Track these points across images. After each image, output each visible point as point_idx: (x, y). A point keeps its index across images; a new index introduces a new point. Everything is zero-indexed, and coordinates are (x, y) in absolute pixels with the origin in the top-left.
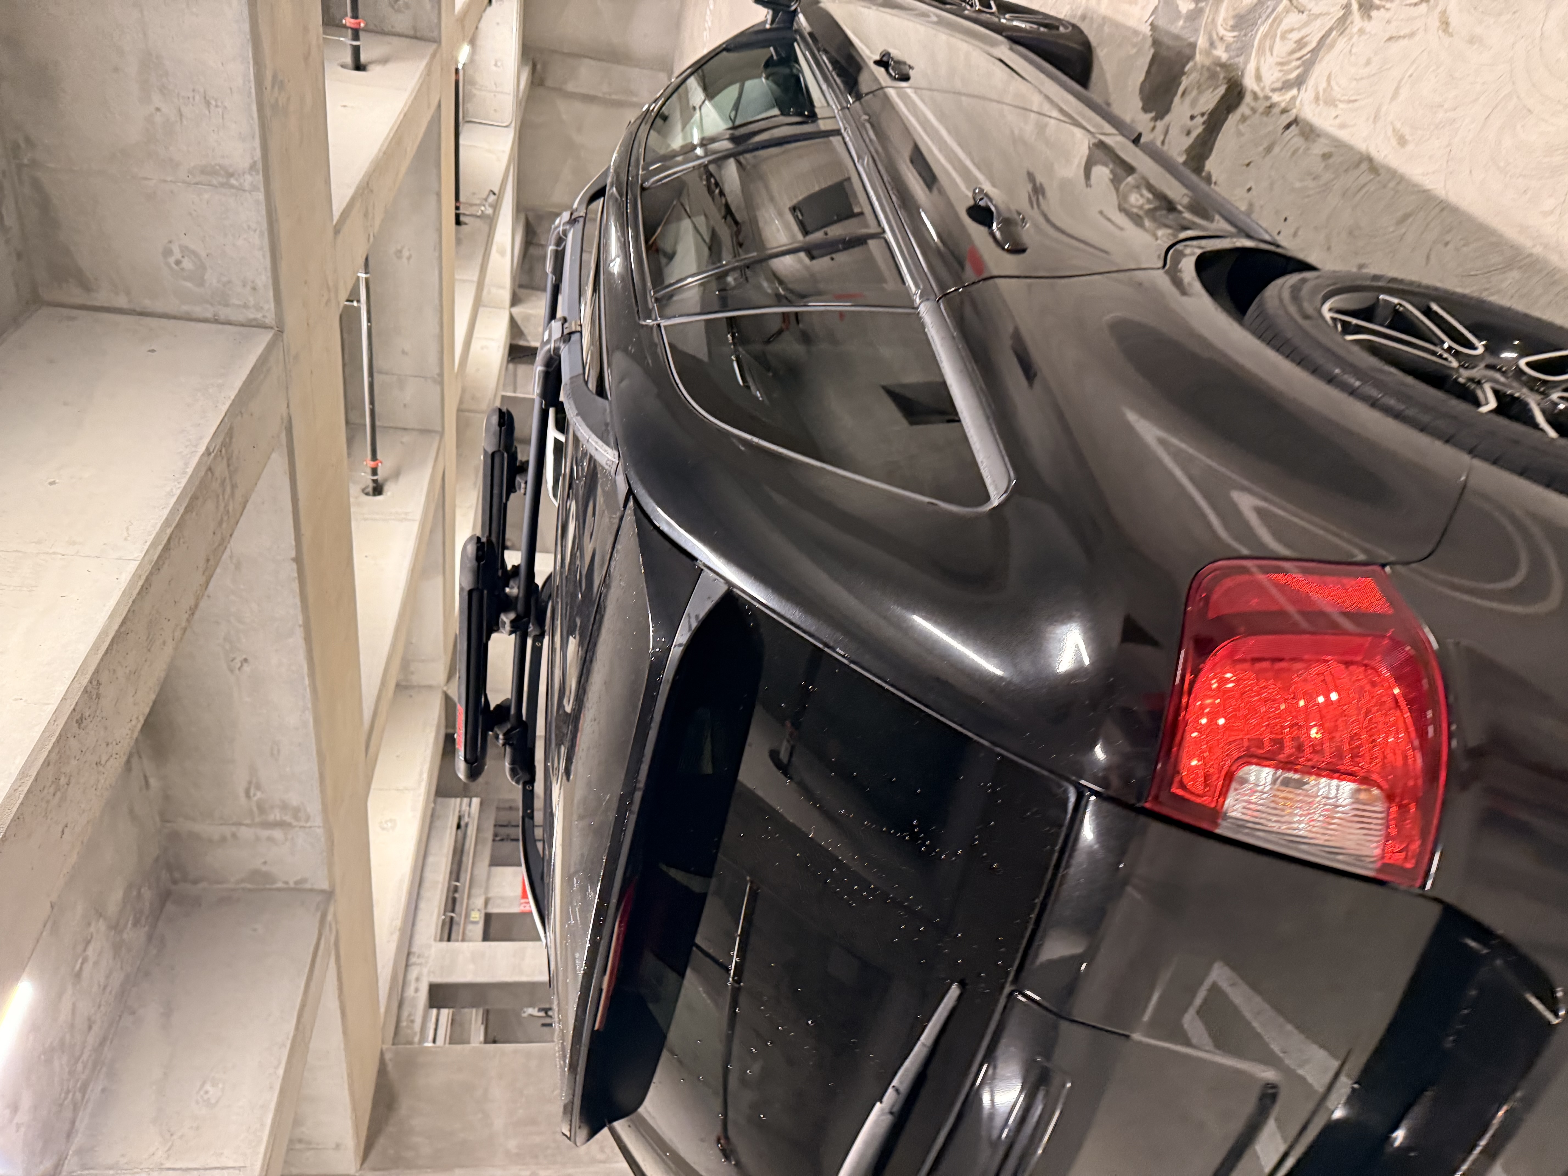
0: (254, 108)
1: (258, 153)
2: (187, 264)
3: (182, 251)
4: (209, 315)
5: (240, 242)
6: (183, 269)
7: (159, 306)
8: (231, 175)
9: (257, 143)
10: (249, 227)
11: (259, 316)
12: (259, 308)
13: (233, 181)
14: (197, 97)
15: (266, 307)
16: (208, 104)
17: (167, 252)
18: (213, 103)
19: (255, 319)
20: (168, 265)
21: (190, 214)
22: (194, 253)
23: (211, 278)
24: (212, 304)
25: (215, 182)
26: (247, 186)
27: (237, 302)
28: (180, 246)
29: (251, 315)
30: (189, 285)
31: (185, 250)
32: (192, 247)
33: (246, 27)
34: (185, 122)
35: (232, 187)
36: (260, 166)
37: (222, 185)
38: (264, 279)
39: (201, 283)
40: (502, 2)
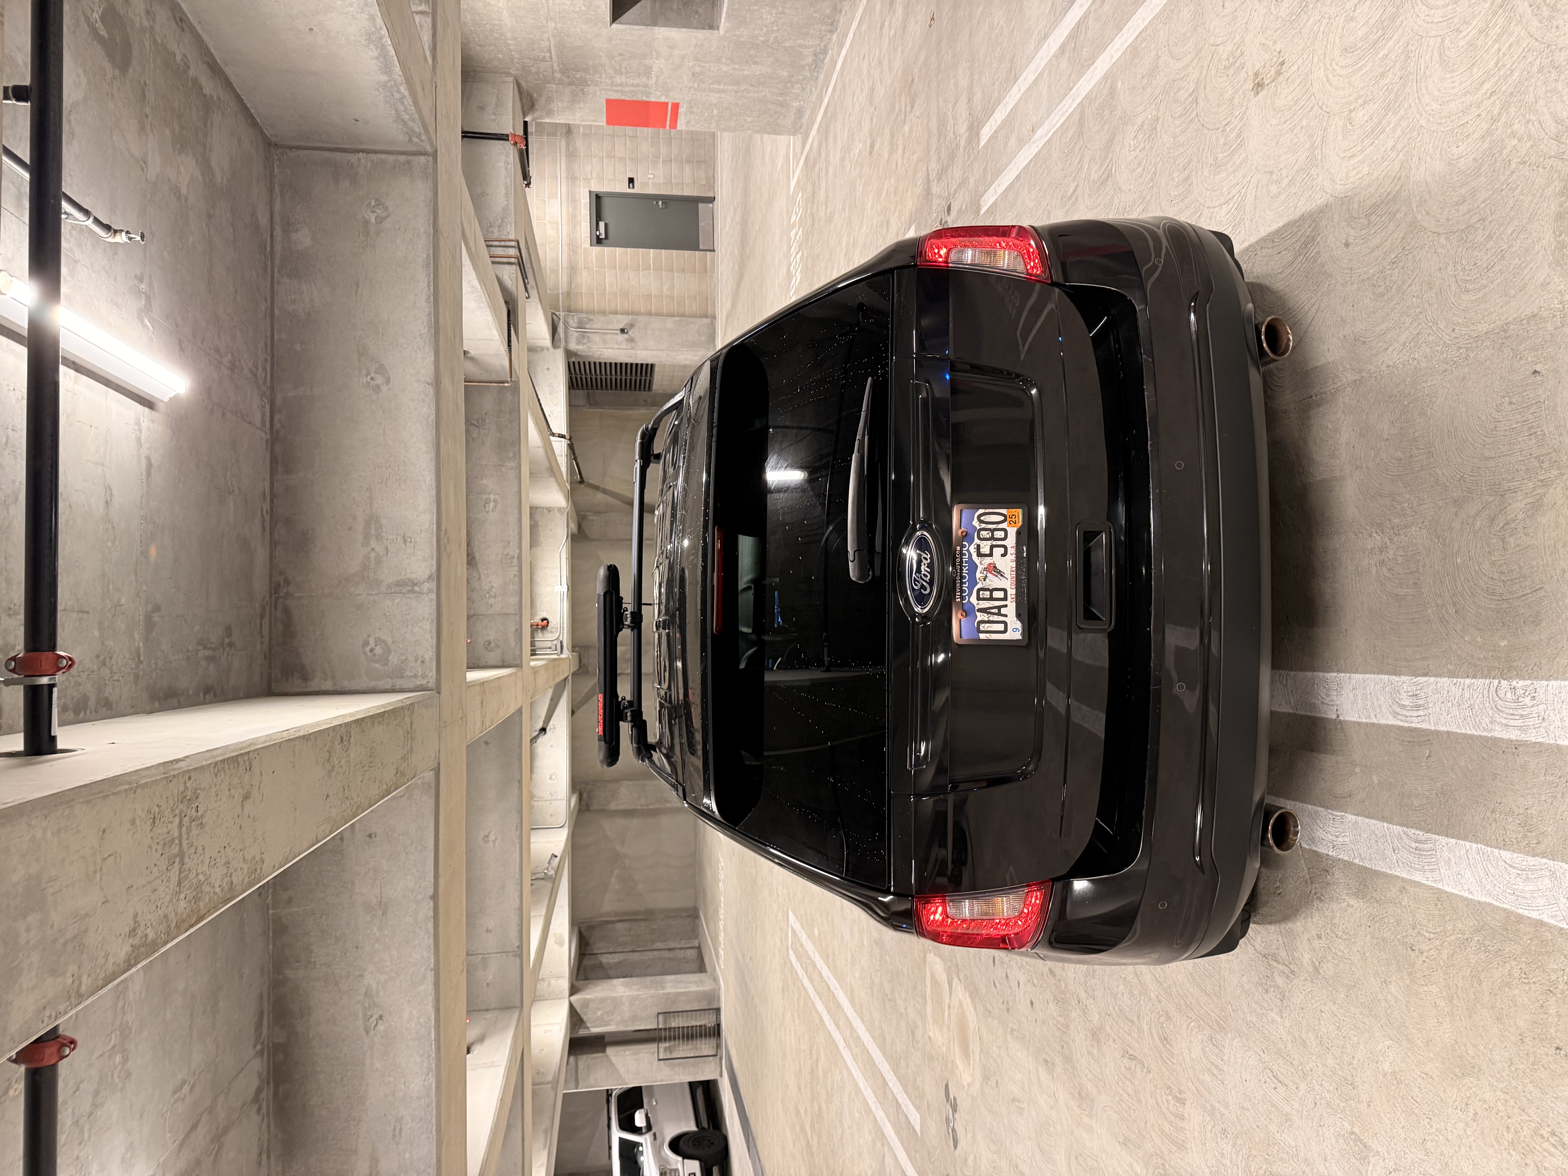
0: (435, 539)
1: (435, 567)
2: (378, 651)
3: (376, 642)
4: (389, 687)
5: (416, 630)
6: (374, 655)
7: (354, 685)
8: (416, 584)
9: (434, 562)
10: (424, 618)
11: (424, 682)
12: (424, 676)
13: (416, 588)
14: (399, 538)
15: (430, 675)
16: (405, 541)
17: (366, 643)
18: (409, 540)
19: (422, 685)
20: (365, 653)
21: (385, 615)
22: (384, 642)
23: (394, 659)
24: (391, 678)
25: (404, 591)
26: (425, 590)
27: (410, 674)
28: (375, 638)
29: (419, 682)
30: (378, 665)
31: (378, 641)
32: (383, 637)
33: (434, 493)
34: (389, 554)
35: (415, 592)
36: (435, 576)
37: (409, 592)
38: (429, 654)
39: (386, 662)
40: (554, 728)
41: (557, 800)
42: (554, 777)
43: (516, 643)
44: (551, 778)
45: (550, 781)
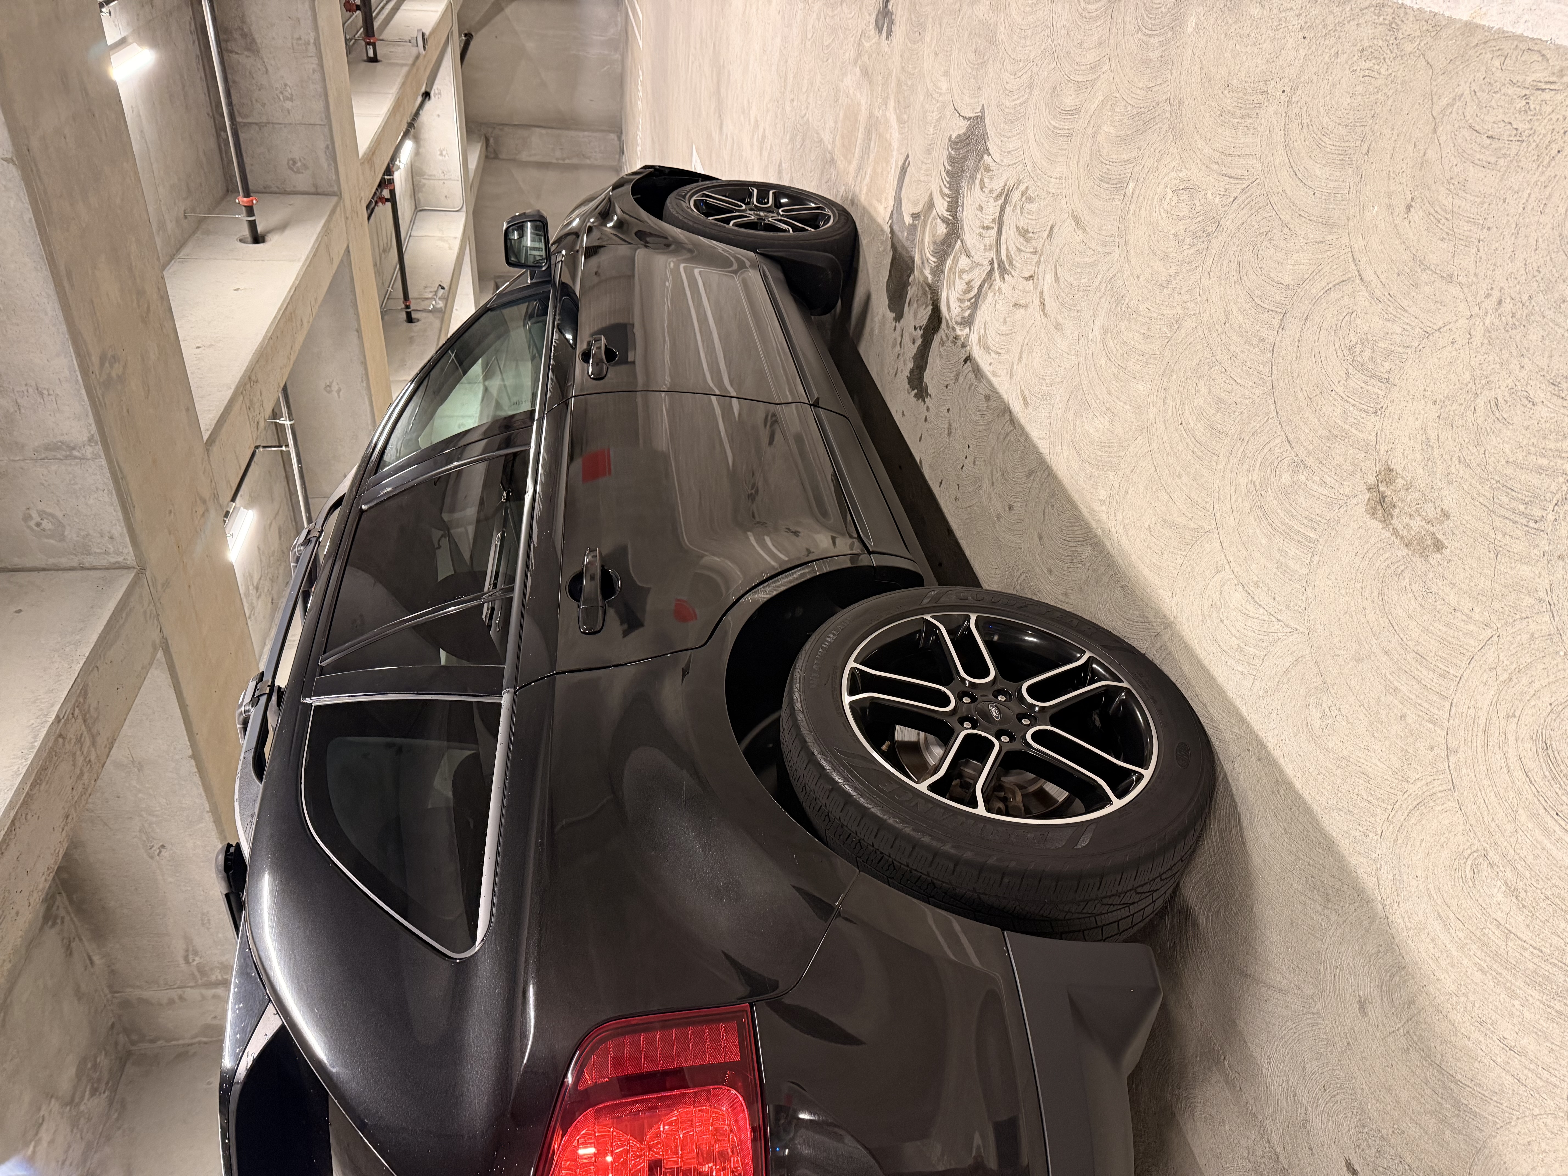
0: (83, 391)
1: (94, 429)
2: (46, 524)
3: (40, 515)
4: (75, 564)
5: (91, 501)
6: (44, 530)
7: (28, 563)
8: (74, 448)
9: (91, 420)
10: (97, 489)
11: (121, 559)
12: (120, 554)
13: (75, 453)
14: (30, 390)
15: (125, 551)
16: (41, 394)
17: (27, 518)
18: (45, 392)
19: (117, 562)
20: (29, 527)
21: (43, 484)
22: (52, 515)
23: (71, 534)
24: (76, 555)
25: (59, 456)
26: (89, 456)
27: (98, 551)
28: (38, 512)
29: (113, 559)
30: (52, 541)
31: (42, 514)
32: (48, 510)
33: (64, 328)
34: (23, 411)
35: (76, 458)
36: (97, 437)
37: (66, 457)
38: (119, 529)
39: (62, 538)
40: (440, 93)
41: (450, 179)
42: (444, 153)
43: (329, 165)
44: (441, 154)
45: (440, 158)
